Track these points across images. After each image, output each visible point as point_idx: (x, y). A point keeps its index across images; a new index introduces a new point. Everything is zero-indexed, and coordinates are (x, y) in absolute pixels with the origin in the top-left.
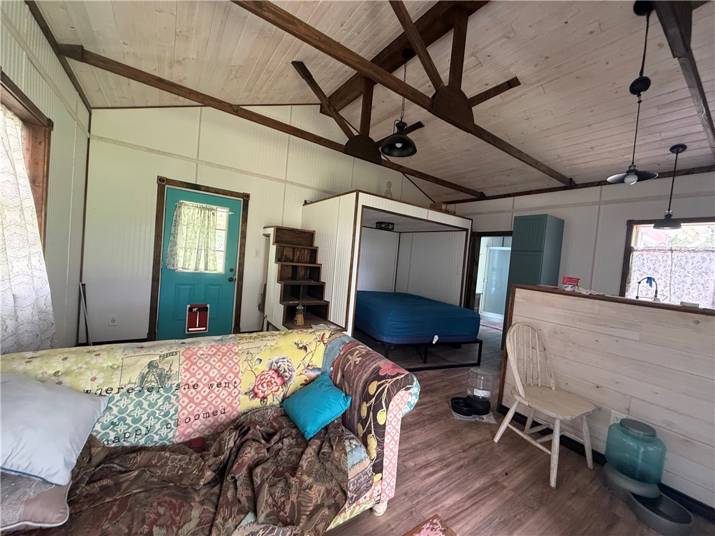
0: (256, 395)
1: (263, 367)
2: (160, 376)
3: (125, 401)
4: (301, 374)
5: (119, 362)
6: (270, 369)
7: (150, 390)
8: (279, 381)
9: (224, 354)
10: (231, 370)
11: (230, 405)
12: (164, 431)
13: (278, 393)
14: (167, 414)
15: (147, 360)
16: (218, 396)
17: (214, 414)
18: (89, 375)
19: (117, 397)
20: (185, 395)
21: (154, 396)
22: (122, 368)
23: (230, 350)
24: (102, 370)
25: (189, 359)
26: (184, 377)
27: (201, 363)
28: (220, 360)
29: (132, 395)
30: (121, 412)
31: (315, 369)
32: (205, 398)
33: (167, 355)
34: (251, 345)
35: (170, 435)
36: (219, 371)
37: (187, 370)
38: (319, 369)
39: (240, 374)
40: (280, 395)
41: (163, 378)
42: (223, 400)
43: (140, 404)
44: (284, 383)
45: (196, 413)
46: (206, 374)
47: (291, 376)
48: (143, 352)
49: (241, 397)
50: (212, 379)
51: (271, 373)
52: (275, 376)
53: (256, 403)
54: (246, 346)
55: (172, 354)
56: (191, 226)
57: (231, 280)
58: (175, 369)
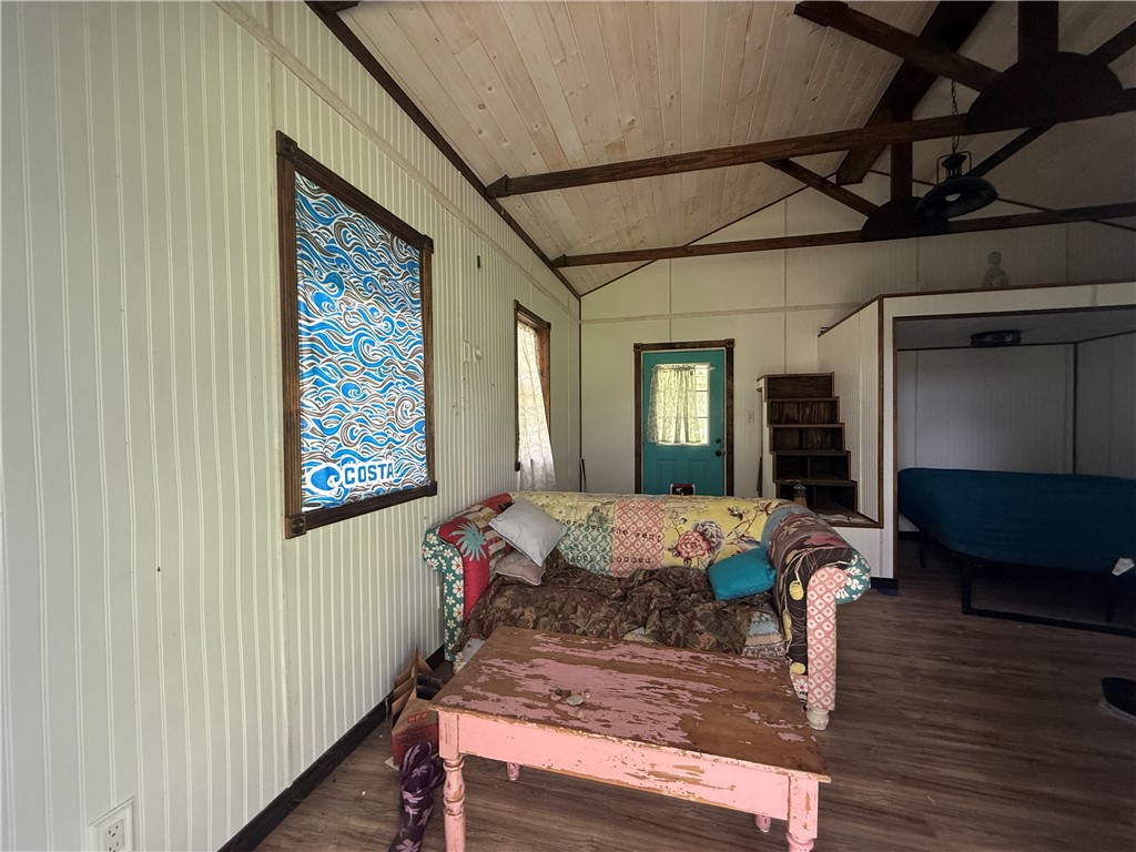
0: (679, 554)
1: (687, 527)
2: (600, 518)
3: (577, 533)
4: (732, 543)
5: (575, 504)
6: (695, 530)
7: (593, 527)
8: (704, 545)
9: (651, 509)
10: (655, 524)
11: (654, 556)
12: (602, 563)
13: (704, 558)
14: (604, 550)
15: (592, 505)
16: (643, 545)
17: (641, 560)
18: (558, 510)
19: (573, 528)
20: (617, 538)
21: (595, 533)
22: (576, 508)
23: (656, 506)
24: (565, 507)
25: (621, 508)
26: (617, 523)
27: (631, 514)
28: (647, 514)
29: (582, 529)
30: (576, 539)
31: (751, 541)
32: (632, 544)
33: (606, 504)
34: (678, 505)
35: (607, 568)
36: (645, 523)
37: (619, 517)
38: (757, 543)
39: (664, 530)
40: (707, 559)
41: (602, 520)
42: (648, 551)
43: (586, 537)
44: (711, 549)
45: (625, 555)
46: (634, 523)
47: (719, 543)
48: (591, 499)
49: (666, 552)
50: (639, 529)
51: (696, 534)
52: (700, 539)
53: (680, 561)
54: (672, 505)
55: (610, 503)
56: (668, 392)
57: (719, 454)
58: (611, 515)
